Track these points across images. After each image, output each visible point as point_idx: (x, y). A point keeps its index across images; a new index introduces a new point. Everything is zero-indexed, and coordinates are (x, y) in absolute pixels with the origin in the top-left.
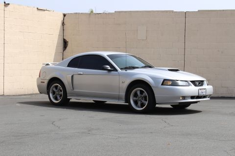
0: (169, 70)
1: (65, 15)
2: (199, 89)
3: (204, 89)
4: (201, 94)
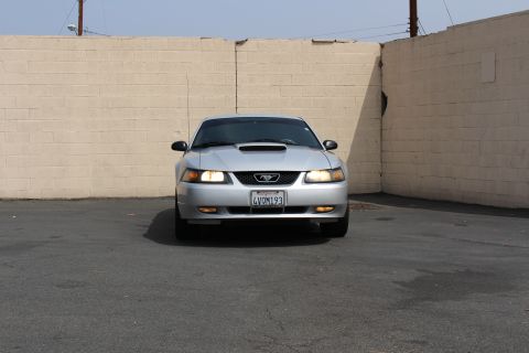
0: (241, 149)
1: (382, 46)
2: (252, 191)
3: (278, 192)
4: (259, 203)
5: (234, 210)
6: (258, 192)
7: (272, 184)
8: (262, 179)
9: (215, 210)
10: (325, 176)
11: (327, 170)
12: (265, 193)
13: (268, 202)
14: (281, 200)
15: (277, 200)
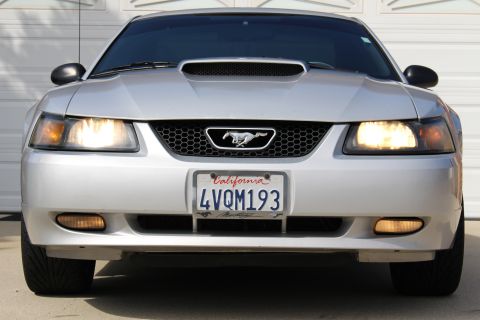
2: (197, 173)
3: (267, 174)
4: (217, 206)
5: (146, 223)
6: (214, 175)
7: (253, 155)
8: (229, 142)
9: (100, 223)
10: (405, 138)
11: (406, 122)
12: (233, 178)
13: (240, 205)
14: (276, 200)
15: (265, 200)
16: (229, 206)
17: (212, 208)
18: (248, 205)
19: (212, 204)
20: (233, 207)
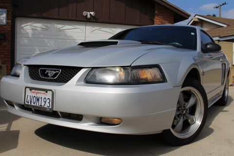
4: (31, 102)
6: (31, 89)
12: (36, 91)
13: (38, 103)
14: (49, 103)
15: (45, 102)
16: (34, 103)
17: (29, 104)
18: (40, 104)
19: (29, 102)
20: (35, 104)
